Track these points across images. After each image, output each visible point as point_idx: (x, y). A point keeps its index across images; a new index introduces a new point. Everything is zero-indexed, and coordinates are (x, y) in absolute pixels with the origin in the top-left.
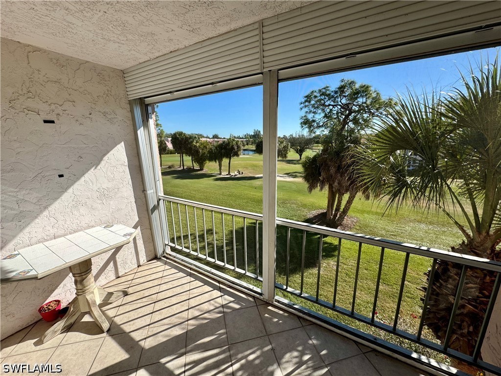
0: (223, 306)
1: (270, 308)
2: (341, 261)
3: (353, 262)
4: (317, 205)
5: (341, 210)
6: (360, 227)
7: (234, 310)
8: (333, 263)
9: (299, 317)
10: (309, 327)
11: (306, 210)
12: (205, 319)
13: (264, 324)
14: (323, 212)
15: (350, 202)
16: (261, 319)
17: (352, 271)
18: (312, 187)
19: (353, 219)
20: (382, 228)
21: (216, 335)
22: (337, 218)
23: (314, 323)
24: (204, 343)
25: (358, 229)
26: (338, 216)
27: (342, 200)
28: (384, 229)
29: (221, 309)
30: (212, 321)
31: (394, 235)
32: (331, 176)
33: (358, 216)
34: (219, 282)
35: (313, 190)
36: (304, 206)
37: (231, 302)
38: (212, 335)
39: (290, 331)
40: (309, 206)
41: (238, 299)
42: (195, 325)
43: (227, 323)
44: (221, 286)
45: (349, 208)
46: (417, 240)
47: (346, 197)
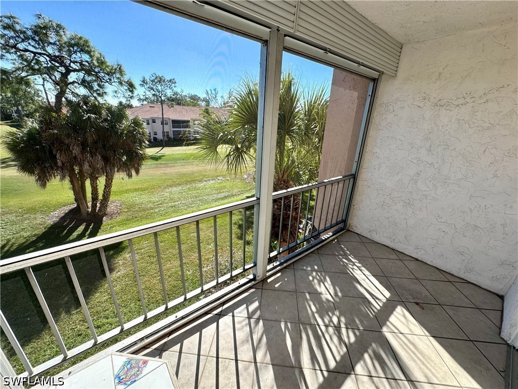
0: (249, 318)
1: (269, 280)
2: (135, 248)
3: (146, 242)
4: (54, 202)
5: (100, 197)
6: (128, 208)
7: (259, 308)
8: (128, 256)
9: (285, 268)
10: (295, 267)
11: (39, 216)
12: (260, 340)
13: (285, 291)
14: (70, 208)
15: (108, 186)
16: (278, 290)
17: (151, 250)
18: (43, 180)
19: (115, 204)
20: (147, 202)
21: (285, 332)
22: (98, 208)
23: (293, 262)
24: (293, 346)
25: (127, 212)
26: (98, 205)
27: (97, 186)
28: (150, 202)
29: (252, 321)
30: (266, 331)
31: (161, 204)
32: (75, 158)
33: (119, 199)
34: (206, 313)
35: (48, 184)
36: (33, 210)
37: (247, 308)
38: (285, 335)
39: (296, 277)
40: (40, 207)
41: (247, 301)
42: (266, 353)
43: (274, 319)
44: (215, 312)
45: (110, 193)
46: (177, 201)
47: (101, 181)
